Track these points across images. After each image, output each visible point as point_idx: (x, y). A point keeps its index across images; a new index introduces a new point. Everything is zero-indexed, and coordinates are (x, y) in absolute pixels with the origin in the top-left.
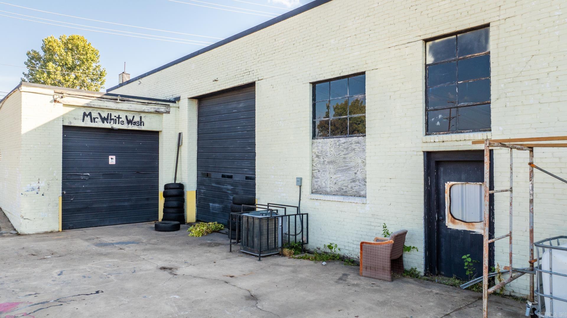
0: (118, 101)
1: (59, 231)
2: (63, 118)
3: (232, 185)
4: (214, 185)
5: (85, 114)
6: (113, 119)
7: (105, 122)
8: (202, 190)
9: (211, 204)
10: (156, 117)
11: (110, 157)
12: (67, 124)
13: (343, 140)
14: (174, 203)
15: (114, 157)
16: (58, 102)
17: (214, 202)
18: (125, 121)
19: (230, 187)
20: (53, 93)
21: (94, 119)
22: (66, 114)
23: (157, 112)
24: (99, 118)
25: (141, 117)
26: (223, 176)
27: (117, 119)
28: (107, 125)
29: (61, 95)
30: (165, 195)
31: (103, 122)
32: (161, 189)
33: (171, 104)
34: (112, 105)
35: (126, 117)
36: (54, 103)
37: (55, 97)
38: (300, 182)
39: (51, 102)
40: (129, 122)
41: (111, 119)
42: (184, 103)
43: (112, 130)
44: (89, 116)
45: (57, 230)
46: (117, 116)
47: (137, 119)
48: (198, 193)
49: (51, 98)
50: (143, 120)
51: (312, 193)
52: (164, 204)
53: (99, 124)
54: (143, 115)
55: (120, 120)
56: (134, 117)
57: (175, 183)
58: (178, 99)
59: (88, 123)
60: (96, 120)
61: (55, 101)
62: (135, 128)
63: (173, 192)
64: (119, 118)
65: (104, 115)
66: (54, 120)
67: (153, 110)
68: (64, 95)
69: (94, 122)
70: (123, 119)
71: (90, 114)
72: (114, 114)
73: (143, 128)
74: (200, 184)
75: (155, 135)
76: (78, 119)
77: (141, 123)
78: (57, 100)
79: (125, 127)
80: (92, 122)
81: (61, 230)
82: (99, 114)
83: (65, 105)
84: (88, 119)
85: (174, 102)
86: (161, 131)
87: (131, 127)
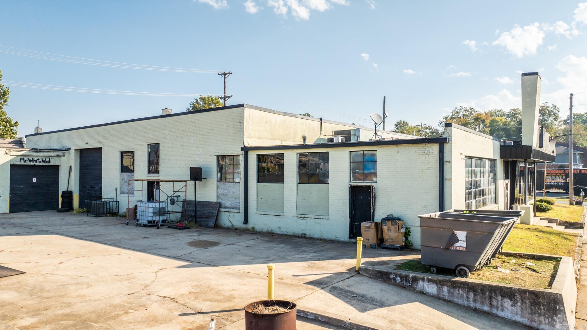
0: (38, 152)
1: (8, 213)
2: (10, 161)
3: (94, 191)
4: (87, 191)
5: (21, 159)
6: (35, 160)
7: (31, 162)
8: (82, 194)
9: (86, 200)
10: (58, 159)
11: (33, 178)
12: (12, 164)
13: (129, 174)
14: (67, 200)
15: (35, 178)
16: (8, 154)
17: (87, 200)
18: (41, 161)
19: (94, 192)
20: (5, 150)
21: (26, 161)
22: (12, 159)
23: (58, 156)
24: (28, 160)
25: (50, 159)
26: (91, 187)
27: (37, 160)
28: (32, 163)
29: (9, 151)
30: (62, 196)
31: (30, 162)
32: (60, 194)
33: (66, 152)
34: (34, 154)
35: (42, 159)
36: (6, 155)
37: (6, 152)
38: (116, 189)
39: (4, 154)
40: (43, 161)
41: (34, 161)
42: (72, 151)
43: (34, 166)
44: (23, 160)
45: (7, 212)
46: (37, 159)
47: (47, 160)
48: (80, 195)
49: (5, 153)
50: (51, 160)
51: (121, 193)
52: (62, 201)
53: (29, 163)
54: (50, 158)
55: (39, 161)
56: (46, 159)
57: (68, 191)
58: (69, 149)
59: (22, 163)
60: (27, 161)
61: (6, 154)
62: (47, 164)
63: (67, 195)
64: (38, 160)
65: (31, 159)
66: (6, 163)
67: (56, 155)
68: (11, 151)
69: (26, 162)
70: (40, 160)
71: (23, 159)
72: (36, 158)
73: (51, 164)
74: (81, 191)
75: (57, 167)
76: (18, 161)
77: (50, 161)
78: (8, 153)
79: (41, 164)
80: (24, 162)
81: (9, 212)
82: (28, 158)
83: (11, 155)
84: (22, 161)
85: (67, 150)
86: (60, 165)
87: (44, 164)
